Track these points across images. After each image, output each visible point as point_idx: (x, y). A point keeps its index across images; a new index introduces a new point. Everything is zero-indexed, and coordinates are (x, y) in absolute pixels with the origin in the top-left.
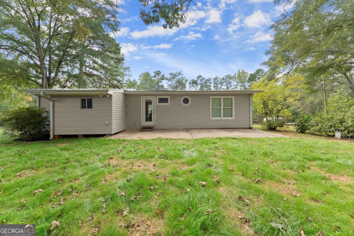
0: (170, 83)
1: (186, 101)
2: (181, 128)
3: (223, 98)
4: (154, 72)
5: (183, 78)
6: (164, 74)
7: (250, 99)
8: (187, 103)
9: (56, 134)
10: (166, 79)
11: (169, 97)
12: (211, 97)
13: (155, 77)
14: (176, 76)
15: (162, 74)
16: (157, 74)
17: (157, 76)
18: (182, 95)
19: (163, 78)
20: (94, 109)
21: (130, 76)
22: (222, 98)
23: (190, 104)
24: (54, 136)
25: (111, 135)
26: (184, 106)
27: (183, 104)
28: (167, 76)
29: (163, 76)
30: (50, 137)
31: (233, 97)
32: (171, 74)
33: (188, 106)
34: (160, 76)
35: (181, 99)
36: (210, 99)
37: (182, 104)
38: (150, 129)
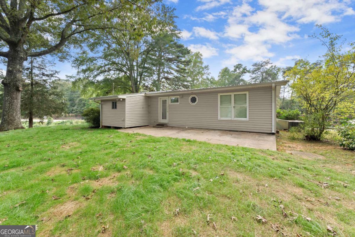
0: (254, 76)
1: (194, 100)
2: (187, 127)
3: (234, 95)
4: (234, 66)
5: (273, 67)
6: (246, 67)
7: (272, 93)
8: (195, 102)
9: (103, 125)
10: (249, 72)
11: (179, 96)
12: (219, 95)
13: (235, 70)
14: (262, 66)
15: (243, 67)
16: (237, 67)
17: (237, 69)
18: (189, 94)
19: (245, 71)
20: (118, 109)
21: (209, 74)
22: (232, 94)
23: (197, 103)
24: (102, 126)
25: (125, 128)
26: (191, 105)
27: (191, 103)
28: (250, 67)
29: (244, 69)
30: (100, 127)
31: (247, 93)
32: (255, 65)
33: (195, 105)
34: (241, 70)
35: (189, 98)
36: (218, 96)
37: (189, 103)
38: (161, 126)
